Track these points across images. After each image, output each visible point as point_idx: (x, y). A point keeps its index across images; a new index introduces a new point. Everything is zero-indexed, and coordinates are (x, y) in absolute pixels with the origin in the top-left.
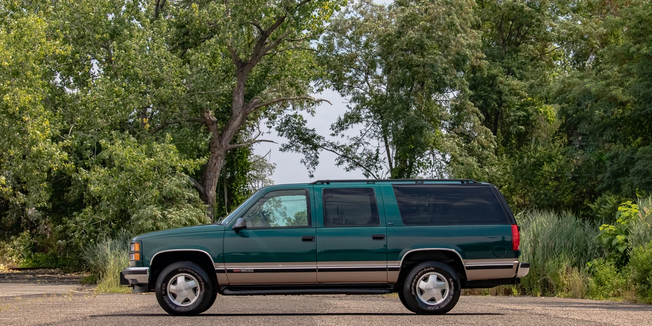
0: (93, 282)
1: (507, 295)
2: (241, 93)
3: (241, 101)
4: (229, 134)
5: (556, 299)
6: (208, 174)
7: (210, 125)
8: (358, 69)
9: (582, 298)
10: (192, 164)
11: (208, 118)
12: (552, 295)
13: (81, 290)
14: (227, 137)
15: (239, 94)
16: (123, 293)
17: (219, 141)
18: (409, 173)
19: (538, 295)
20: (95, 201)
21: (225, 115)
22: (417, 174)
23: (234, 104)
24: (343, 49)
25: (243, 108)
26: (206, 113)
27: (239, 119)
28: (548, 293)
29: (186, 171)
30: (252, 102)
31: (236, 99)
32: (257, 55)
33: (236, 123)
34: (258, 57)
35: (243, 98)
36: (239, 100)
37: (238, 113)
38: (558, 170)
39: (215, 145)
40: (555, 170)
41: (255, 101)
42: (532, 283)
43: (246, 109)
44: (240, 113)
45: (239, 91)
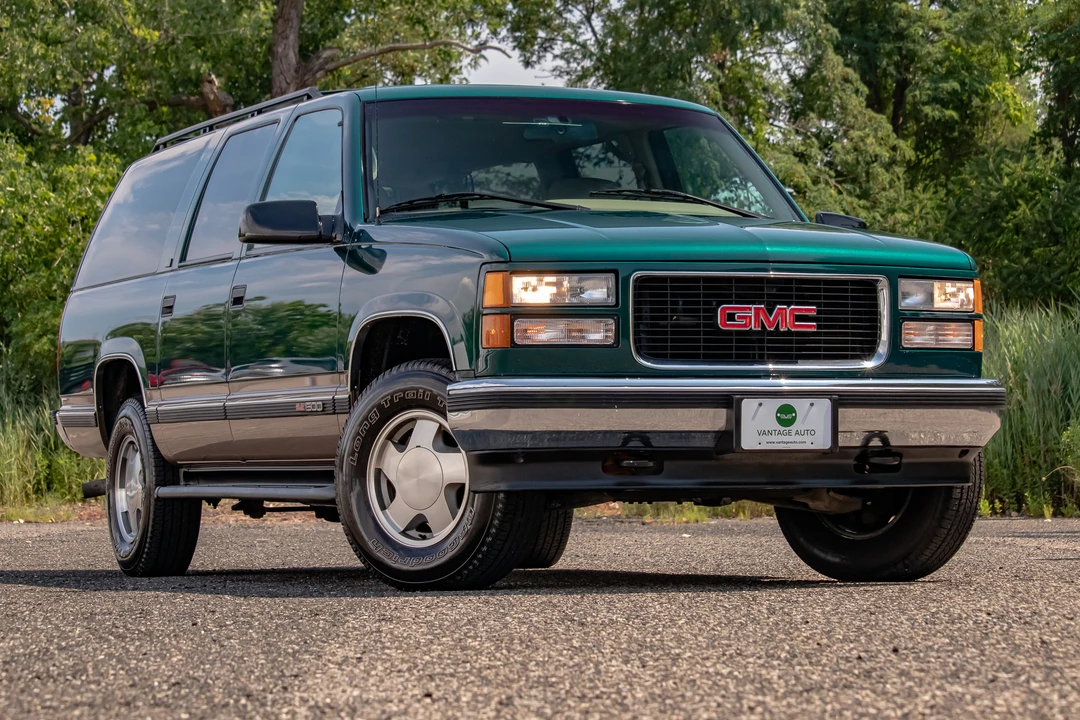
2: (292, 37)
3: (292, 57)
11: (212, 97)
15: (287, 38)
23: (276, 64)
25: (296, 71)
26: (207, 84)
30: (319, 58)
31: (280, 50)
35: (297, 50)
36: (287, 52)
37: (284, 85)
38: (1056, 217)
40: (1050, 217)
41: (326, 54)
43: (305, 75)
44: (288, 84)
45: (288, 32)
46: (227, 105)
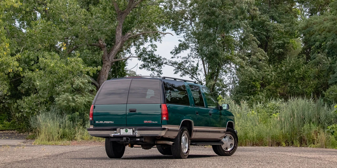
0: (33, 138)
1: (278, 146)
2: (120, 30)
3: (121, 34)
4: (113, 53)
5: (308, 148)
6: (101, 76)
7: (102, 48)
8: (186, 19)
9: (326, 148)
10: (92, 69)
11: (101, 44)
12: (306, 146)
13: (26, 143)
14: (113, 55)
15: (119, 30)
16: (50, 145)
17: (108, 57)
18: (217, 76)
19: (298, 146)
20: (36, 91)
21: (111, 42)
22: (221, 76)
23: (117, 36)
24: (177, 8)
25: (121, 38)
26: (100, 41)
27: (119, 45)
28: (304, 144)
29: (88, 73)
30: (127, 35)
31: (118, 33)
32: (130, 7)
33: (117, 47)
34: (130, 9)
35: (122, 33)
36: (119, 33)
37: (119, 41)
39: (105, 60)
42: (292, 138)
43: (124, 39)
44: (120, 41)
45: (120, 28)
46: (105, 46)
